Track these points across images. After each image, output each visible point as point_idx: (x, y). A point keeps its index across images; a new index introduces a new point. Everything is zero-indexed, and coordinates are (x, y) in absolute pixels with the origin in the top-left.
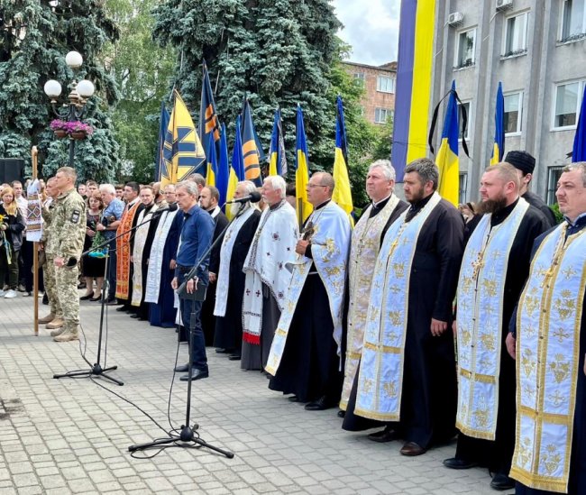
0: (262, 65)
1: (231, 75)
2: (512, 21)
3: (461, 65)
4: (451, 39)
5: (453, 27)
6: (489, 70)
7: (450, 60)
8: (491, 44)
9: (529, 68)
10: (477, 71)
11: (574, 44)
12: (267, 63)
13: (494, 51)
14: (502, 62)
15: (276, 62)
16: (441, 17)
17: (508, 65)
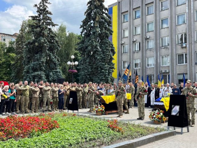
0: (105, 57)
1: (98, 59)
2: (135, 44)
3: (124, 53)
4: (121, 47)
5: (122, 44)
6: (132, 54)
7: (121, 51)
8: (132, 49)
9: (141, 54)
10: (129, 54)
11: (150, 50)
12: (106, 57)
13: (132, 50)
14: (134, 52)
15: (108, 56)
16: (119, 42)
17: (135, 53)
